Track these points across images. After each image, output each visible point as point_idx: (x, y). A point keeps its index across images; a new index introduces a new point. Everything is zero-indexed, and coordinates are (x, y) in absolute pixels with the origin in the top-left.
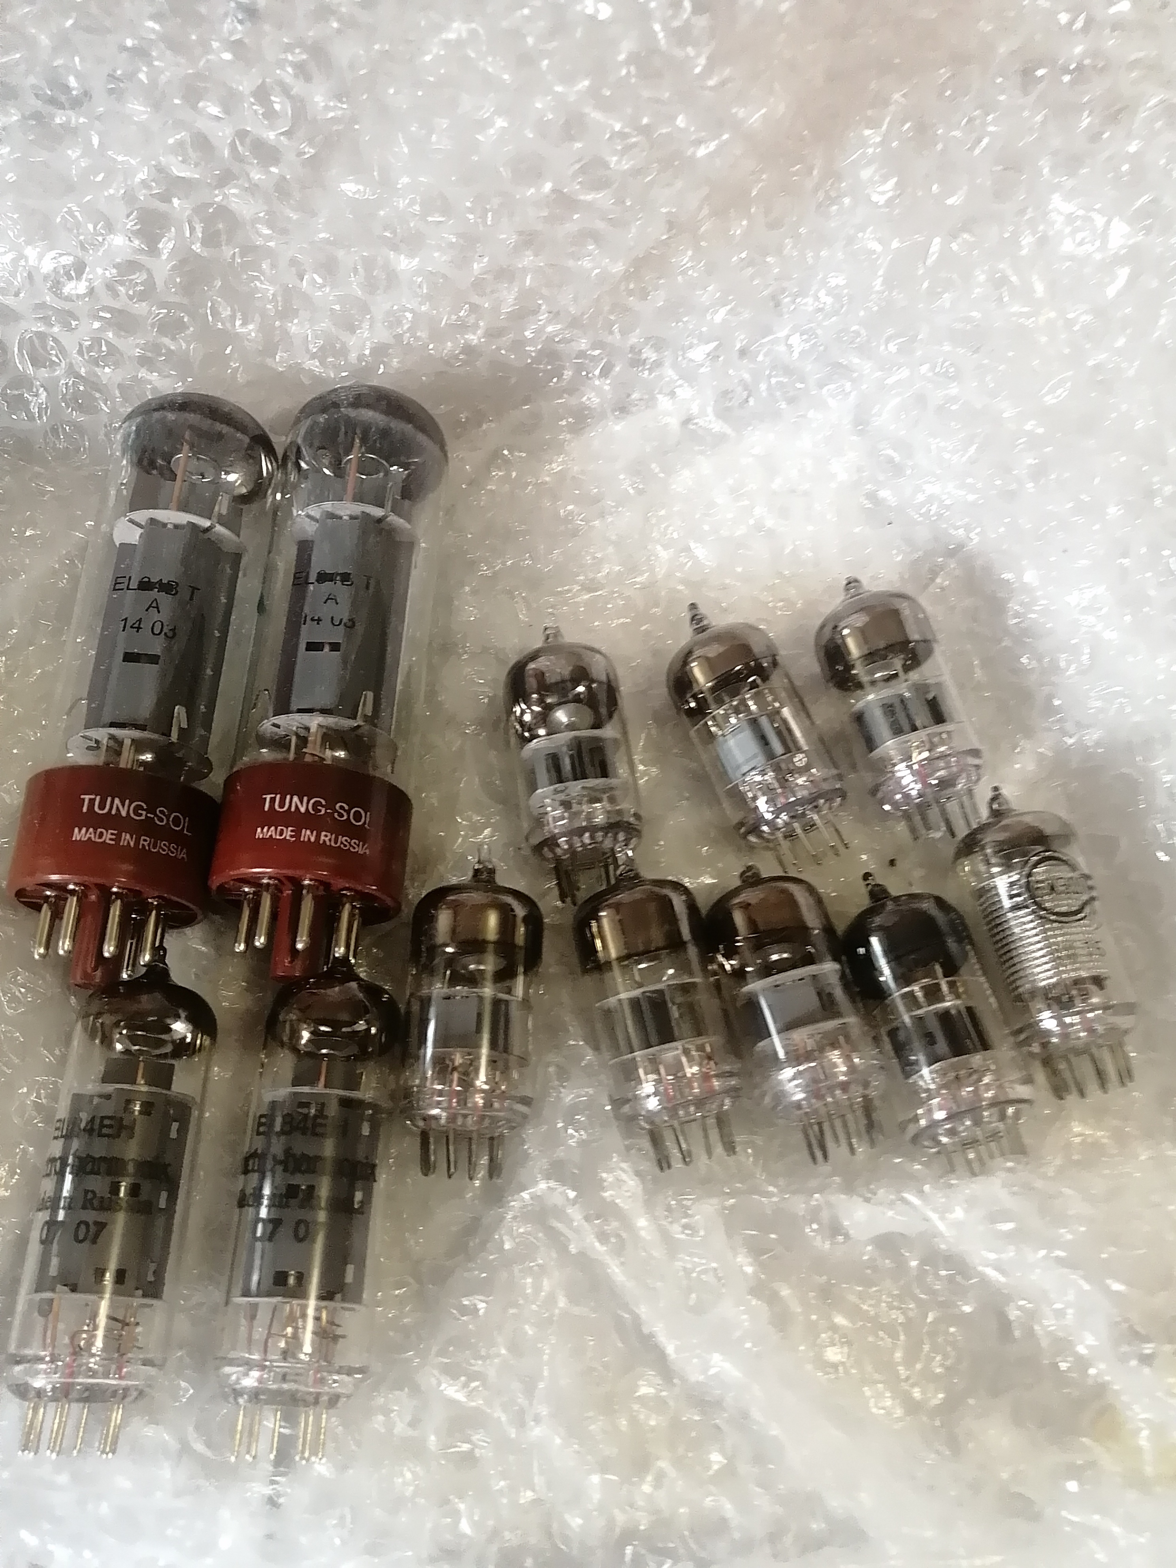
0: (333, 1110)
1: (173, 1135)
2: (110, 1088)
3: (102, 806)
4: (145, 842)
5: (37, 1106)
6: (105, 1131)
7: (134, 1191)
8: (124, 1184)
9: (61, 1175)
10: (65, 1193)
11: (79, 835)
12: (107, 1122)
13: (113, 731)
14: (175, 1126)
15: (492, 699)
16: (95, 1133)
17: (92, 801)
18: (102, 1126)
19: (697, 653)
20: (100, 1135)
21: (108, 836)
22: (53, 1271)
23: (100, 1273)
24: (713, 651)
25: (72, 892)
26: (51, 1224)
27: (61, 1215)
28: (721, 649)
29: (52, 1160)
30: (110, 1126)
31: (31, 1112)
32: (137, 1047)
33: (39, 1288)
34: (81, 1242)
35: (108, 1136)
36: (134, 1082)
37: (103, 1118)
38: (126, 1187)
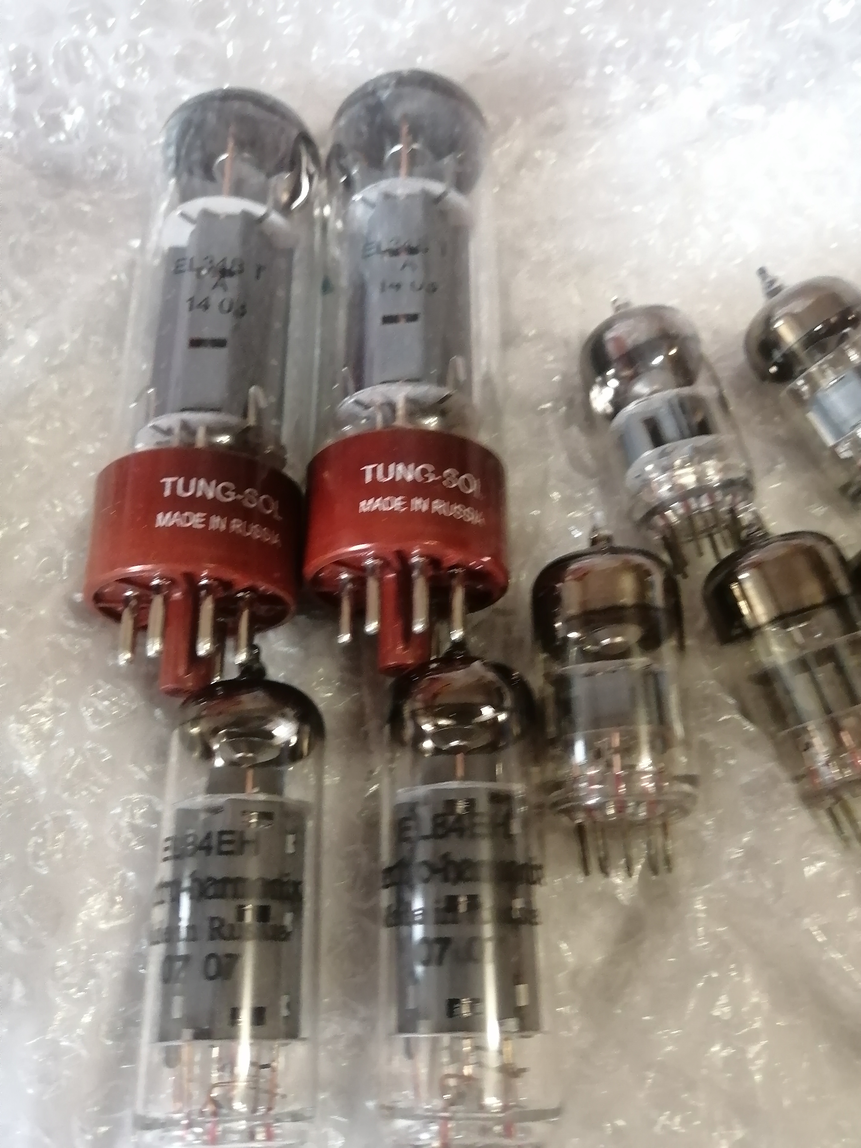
0: (483, 806)
1: (290, 849)
2: (220, 799)
3: (186, 489)
4: (236, 525)
5: (134, 828)
6: (226, 848)
7: (263, 914)
8: (250, 906)
9: (175, 901)
10: (184, 924)
11: (163, 520)
12: (226, 837)
13: (187, 416)
14: (291, 838)
15: (565, 376)
16: (214, 851)
17: (174, 484)
18: (221, 843)
19: (779, 312)
20: (221, 853)
21: (196, 520)
22: (177, 1013)
23: (234, 1014)
24: (798, 306)
25: (157, 589)
26: (169, 959)
27: (182, 949)
28: (809, 302)
29: (163, 885)
30: (229, 842)
31: (127, 834)
32: (240, 755)
33: (163, 1036)
34: (211, 978)
35: (227, 853)
36: (242, 790)
37: (222, 833)
38: (253, 910)
